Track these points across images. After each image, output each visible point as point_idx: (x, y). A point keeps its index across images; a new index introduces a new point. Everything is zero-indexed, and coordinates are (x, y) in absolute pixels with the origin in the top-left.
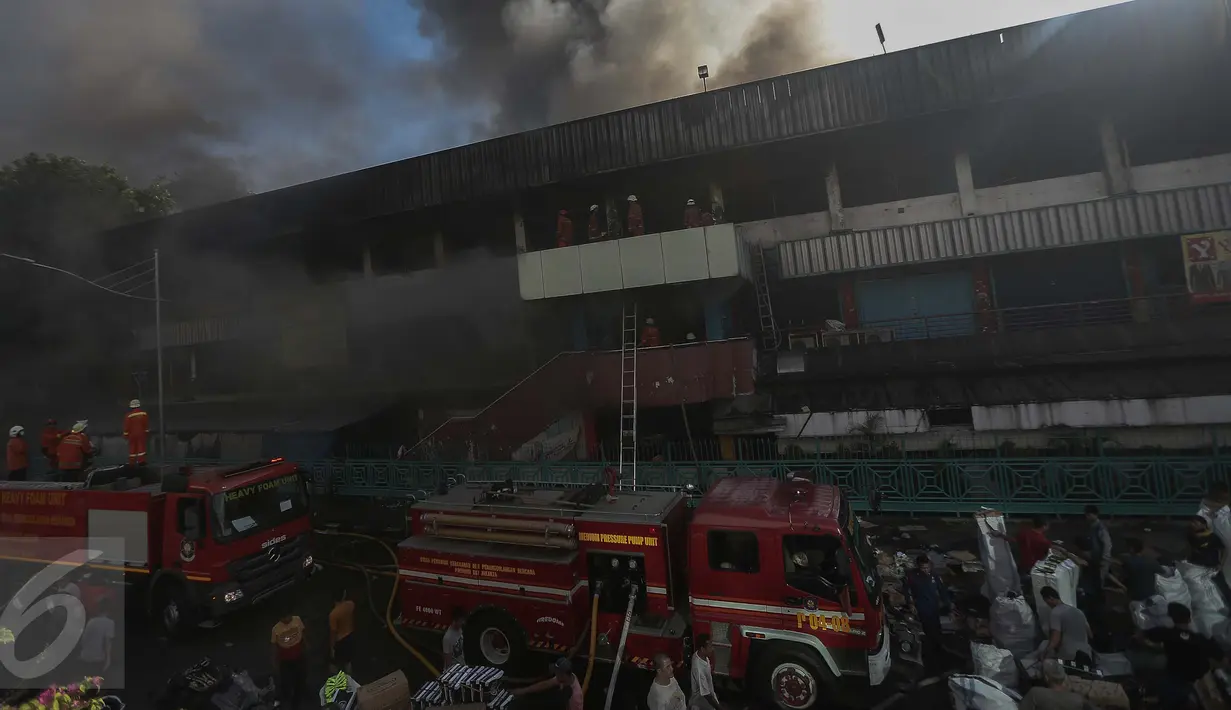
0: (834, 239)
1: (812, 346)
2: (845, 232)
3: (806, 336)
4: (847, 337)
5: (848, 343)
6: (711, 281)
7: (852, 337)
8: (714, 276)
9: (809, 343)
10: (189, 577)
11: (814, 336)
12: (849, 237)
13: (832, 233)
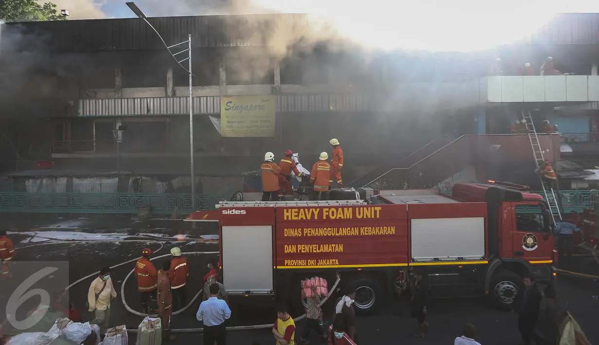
10: (532, 262)
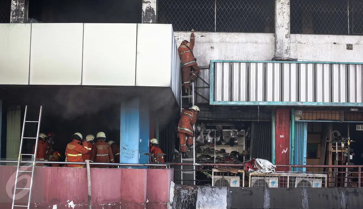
0: (277, 66)
1: (238, 185)
2: (290, 60)
3: (230, 174)
4: (277, 181)
5: (276, 185)
6: (136, 89)
7: (282, 181)
8: (140, 84)
9: (234, 182)
11: (240, 175)
12: (294, 66)
13: (275, 59)
